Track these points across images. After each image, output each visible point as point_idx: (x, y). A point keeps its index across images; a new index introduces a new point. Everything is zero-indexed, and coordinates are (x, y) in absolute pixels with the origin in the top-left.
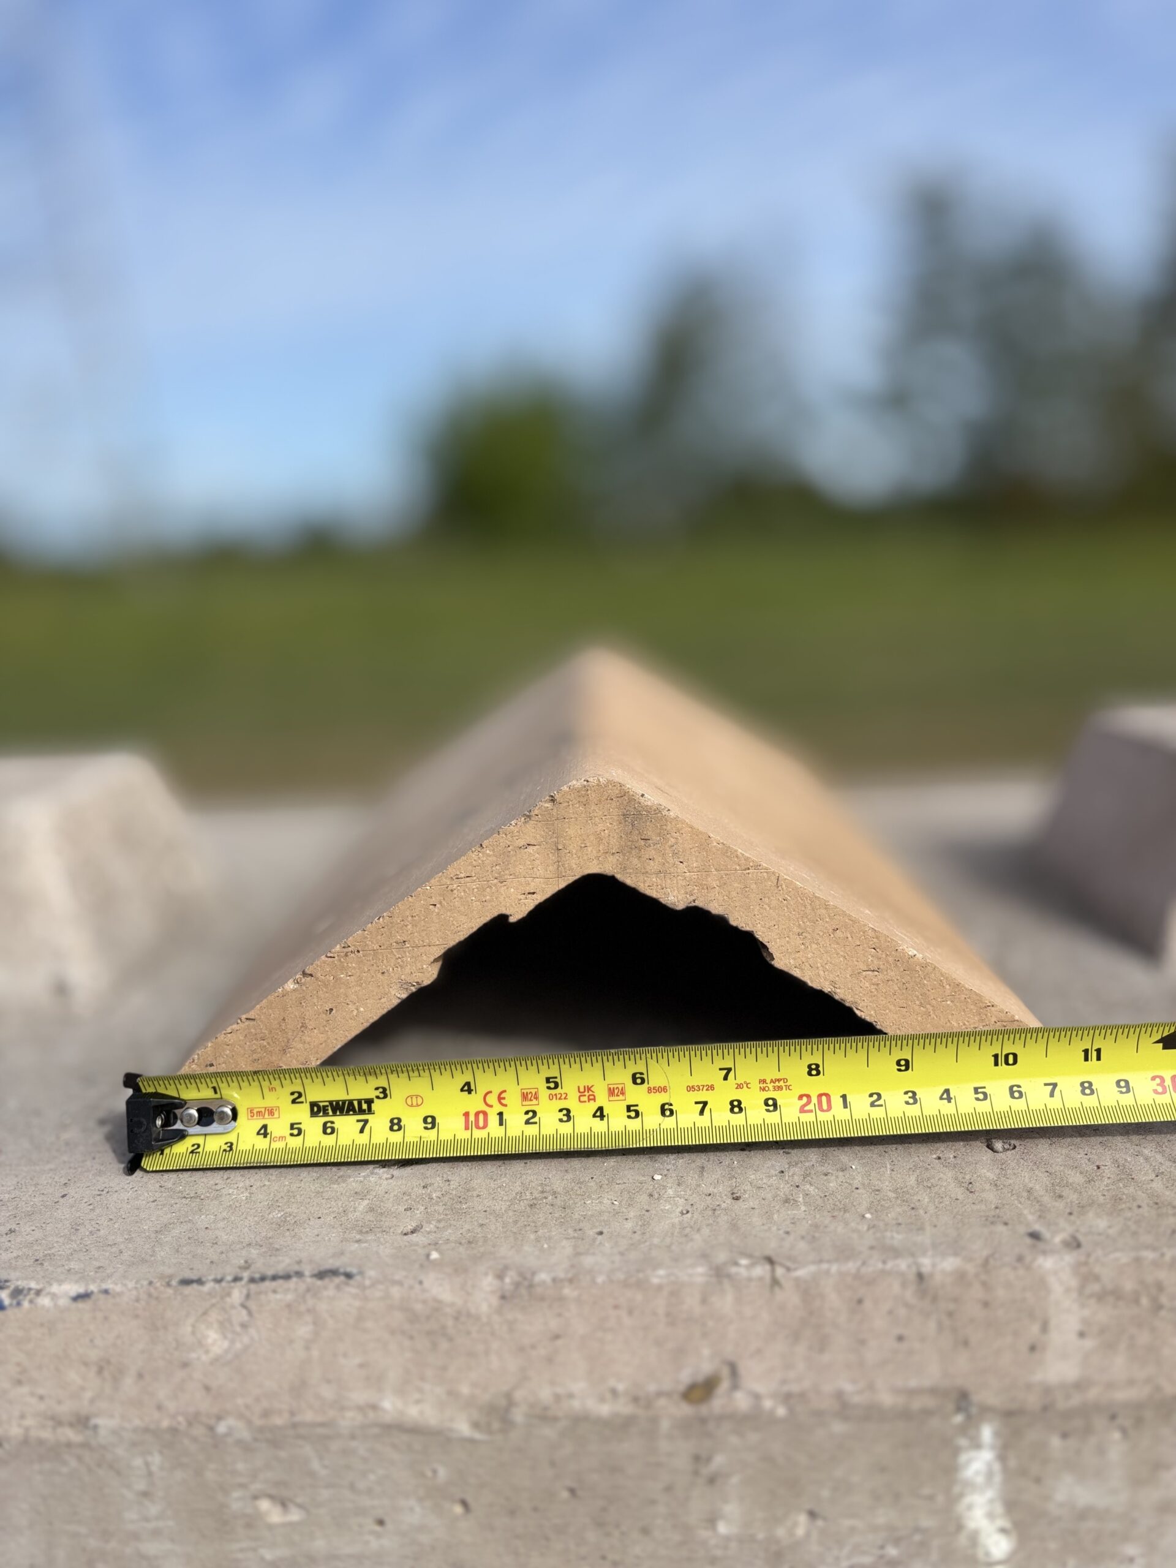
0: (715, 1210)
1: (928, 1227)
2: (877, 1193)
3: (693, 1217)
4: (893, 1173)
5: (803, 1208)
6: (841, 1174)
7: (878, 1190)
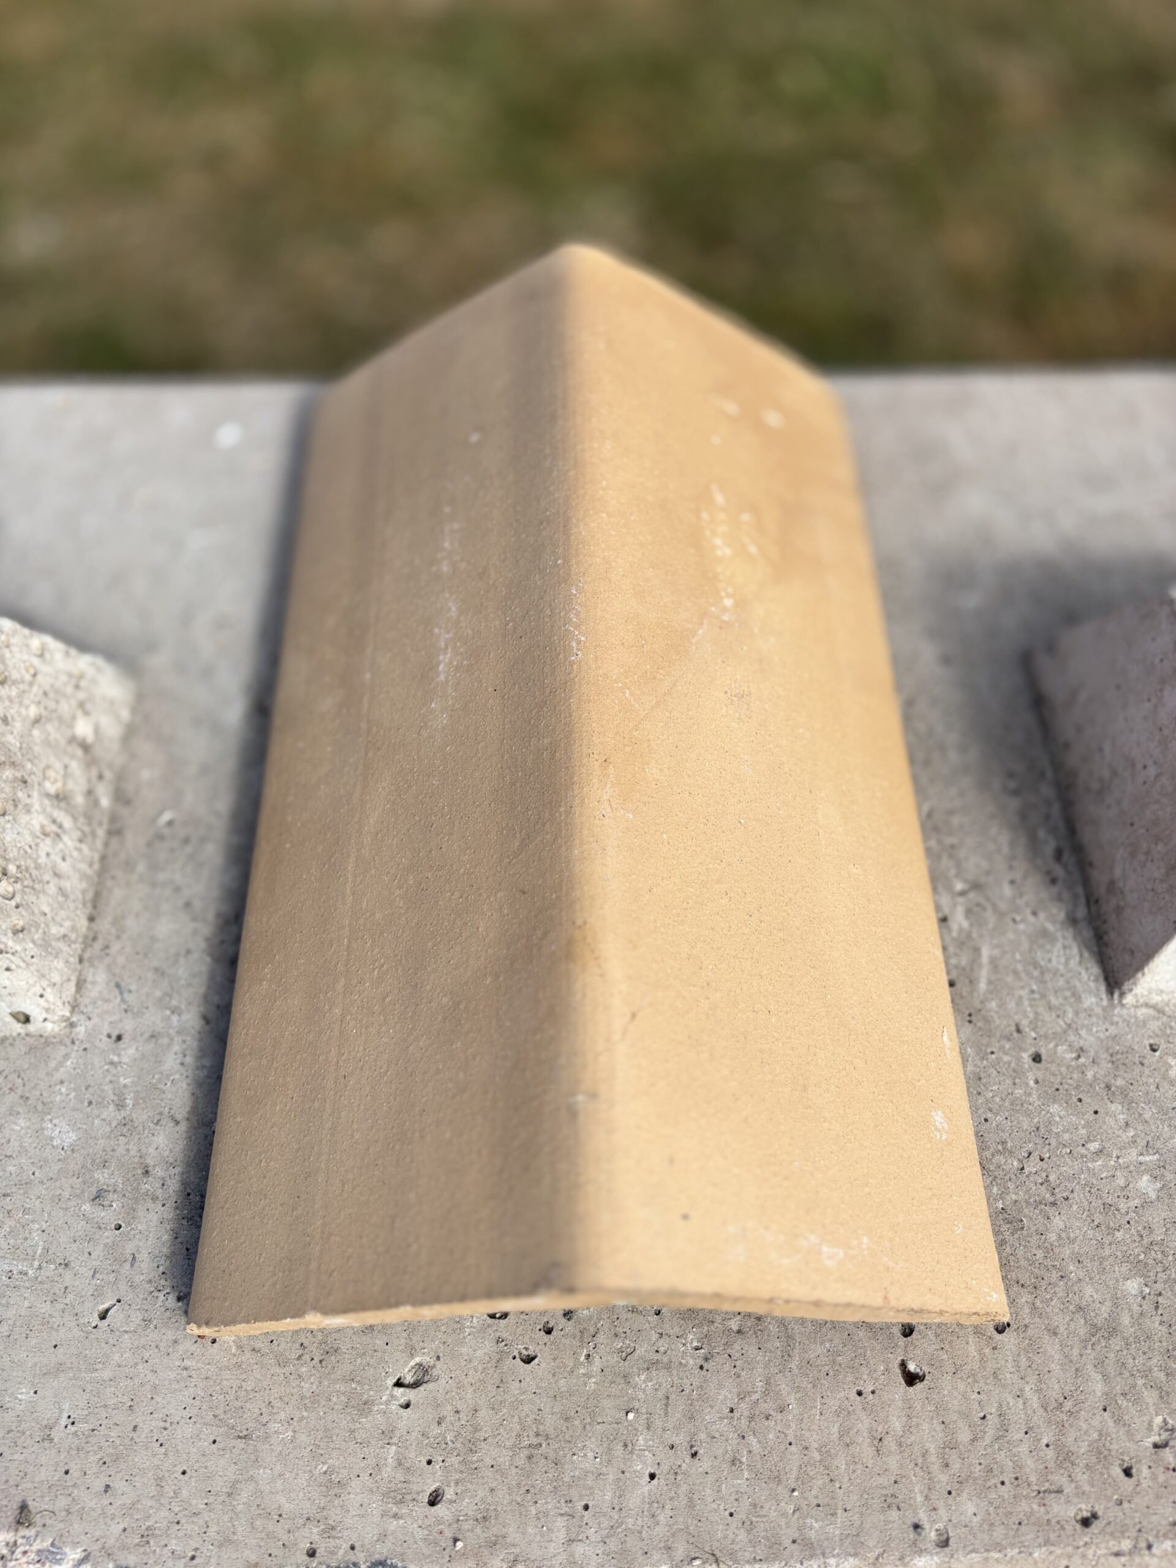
0: (676, 1473)
1: (839, 1512)
2: (806, 1452)
3: (659, 1485)
4: (823, 1418)
5: (746, 1474)
6: (779, 1417)
7: (807, 1448)
